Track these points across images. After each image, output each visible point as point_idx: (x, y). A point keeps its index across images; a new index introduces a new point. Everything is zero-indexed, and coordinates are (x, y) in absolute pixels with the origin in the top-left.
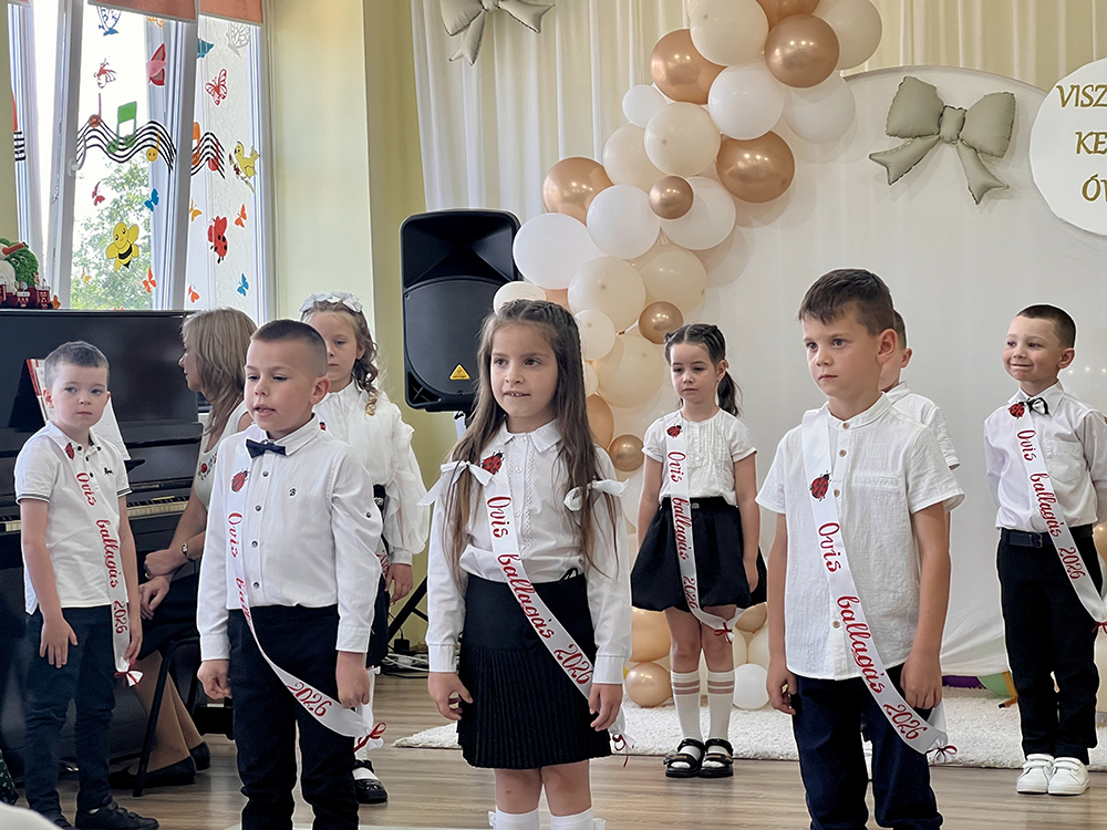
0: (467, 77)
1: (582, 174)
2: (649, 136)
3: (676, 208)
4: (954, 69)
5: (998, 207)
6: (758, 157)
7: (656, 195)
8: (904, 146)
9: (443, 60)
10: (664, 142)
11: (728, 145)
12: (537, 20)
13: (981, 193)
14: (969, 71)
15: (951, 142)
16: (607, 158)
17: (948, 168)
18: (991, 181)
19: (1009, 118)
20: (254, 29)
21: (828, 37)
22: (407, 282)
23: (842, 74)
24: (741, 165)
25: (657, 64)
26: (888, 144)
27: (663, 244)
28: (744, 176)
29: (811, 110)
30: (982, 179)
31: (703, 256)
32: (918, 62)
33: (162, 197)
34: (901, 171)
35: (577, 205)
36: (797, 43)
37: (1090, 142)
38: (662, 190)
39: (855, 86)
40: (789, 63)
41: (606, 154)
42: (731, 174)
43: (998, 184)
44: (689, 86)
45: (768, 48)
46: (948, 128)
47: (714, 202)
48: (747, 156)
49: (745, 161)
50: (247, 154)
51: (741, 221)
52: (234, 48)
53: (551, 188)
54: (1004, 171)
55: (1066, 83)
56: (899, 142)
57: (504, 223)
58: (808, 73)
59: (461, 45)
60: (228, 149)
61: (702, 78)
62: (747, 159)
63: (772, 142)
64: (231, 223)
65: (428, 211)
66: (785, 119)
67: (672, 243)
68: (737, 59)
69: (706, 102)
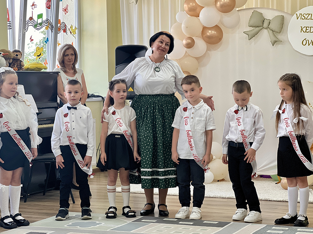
0: (135, 8)
2: (183, 26)
3: (190, 45)
4: (268, 9)
5: (279, 47)
6: (213, 32)
7: (184, 42)
8: (253, 30)
9: (128, 3)
10: (187, 27)
11: (205, 29)
13: (274, 43)
14: (273, 9)
15: (266, 28)
18: (277, 40)
19: (282, 22)
22: (117, 65)
23: (237, 9)
24: (208, 34)
25: (186, 6)
26: (249, 29)
27: (186, 55)
29: (228, 19)
30: (275, 39)
31: (197, 59)
32: (258, 7)
33: (50, 40)
34: (252, 36)
37: (304, 29)
38: (186, 40)
39: (240, 13)
40: (222, 6)
41: (171, 31)
42: (206, 37)
43: (279, 40)
44: (194, 12)
45: (216, 2)
46: (265, 25)
47: (201, 44)
48: (210, 32)
50: (74, 28)
51: (208, 49)
54: (280, 37)
55: (298, 13)
57: (144, 49)
58: (226, 9)
60: (68, 27)
61: (198, 10)
63: (217, 28)
65: (123, 45)
66: (221, 21)
67: (189, 55)
68: (208, 5)
69: (199, 17)
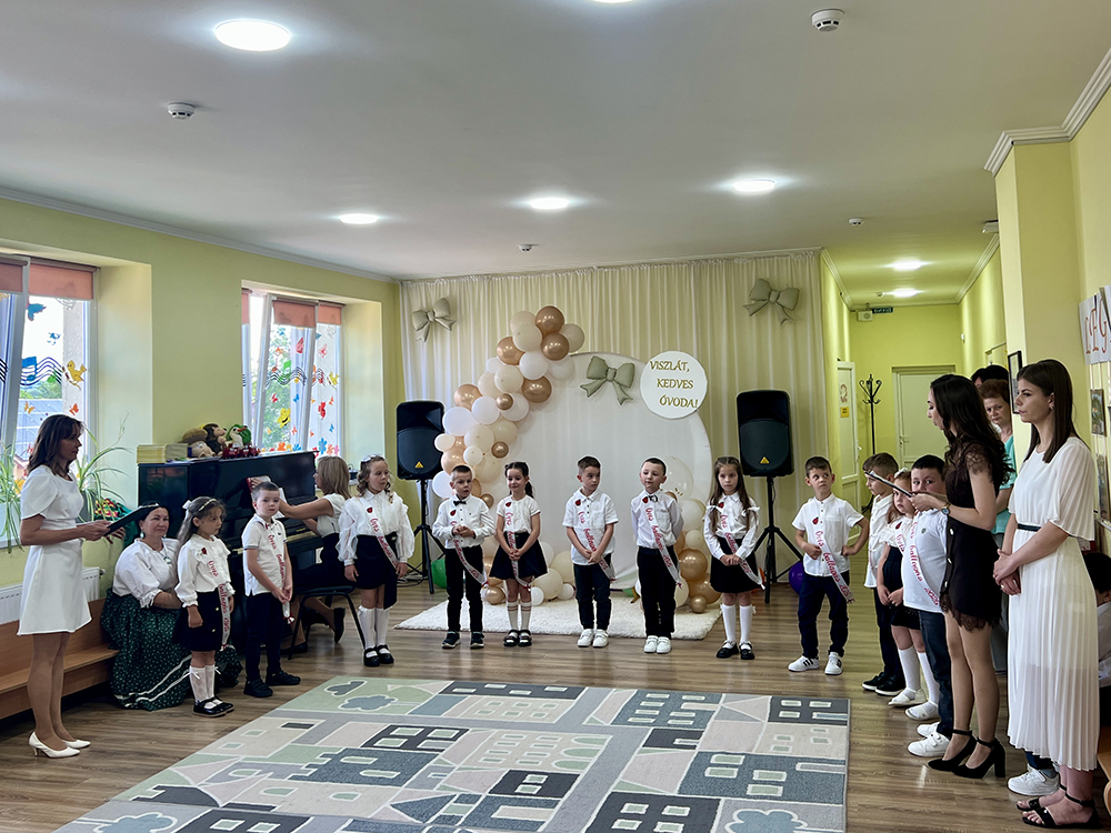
0: (423, 347)
1: (470, 390)
2: (496, 377)
3: (507, 405)
4: (609, 353)
5: (628, 406)
6: (538, 386)
7: (499, 401)
8: (593, 383)
9: (413, 340)
10: (502, 380)
11: (526, 382)
12: (450, 326)
13: (622, 401)
14: (615, 354)
15: (611, 381)
16: (480, 385)
17: (610, 390)
18: (626, 397)
19: (632, 373)
20: (338, 327)
21: (565, 342)
22: (398, 430)
23: (572, 354)
24: (531, 389)
25: (499, 349)
26: (587, 381)
27: (501, 419)
28: (532, 393)
29: (559, 369)
30: (622, 396)
31: (516, 423)
32: (598, 350)
33: (300, 396)
34: (592, 392)
35: (467, 403)
36: (554, 344)
37: (662, 383)
38: (501, 399)
39: (576, 359)
40: (550, 351)
41: (479, 383)
42: (527, 393)
43: (629, 398)
44: (512, 359)
45: (542, 346)
46: (610, 376)
47: (521, 403)
48: (534, 385)
49: (533, 387)
50: (334, 376)
51: (531, 410)
52: (329, 335)
53: (457, 396)
54: (631, 392)
55: (653, 360)
56: (591, 381)
57: (439, 406)
58: (557, 355)
59: (420, 335)
60: (326, 375)
61: (517, 355)
63: (544, 380)
64: (327, 404)
65: (407, 401)
66: (549, 372)
67: (504, 418)
68: (530, 350)
69: (519, 365)
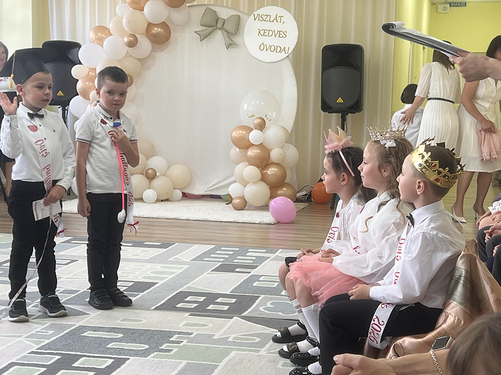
1: (102, 31)
2: (124, 20)
3: (132, 44)
4: (222, 6)
5: (234, 51)
6: (159, 30)
7: (126, 39)
8: (205, 29)
10: (129, 22)
11: (150, 25)
13: (229, 46)
15: (220, 29)
16: (110, 26)
17: (219, 36)
18: (232, 42)
19: (238, 23)
23: (188, 5)
24: (154, 32)
26: (200, 28)
27: (128, 55)
28: (155, 36)
29: (177, 16)
30: (229, 42)
31: (140, 60)
32: (212, 3)
34: (204, 37)
35: (100, 41)
37: (262, 32)
38: (128, 38)
39: (191, 9)
42: (151, 34)
43: (234, 44)
44: (138, 5)
46: (219, 25)
47: (145, 44)
48: (156, 29)
49: (155, 31)
51: (153, 50)
53: (92, 35)
54: (236, 40)
55: (256, 13)
57: (77, 46)
58: (175, 3)
61: (142, 3)
62: (156, 30)
63: (164, 25)
65: (51, 40)
66: (169, 18)
67: (131, 55)
69: (143, 11)
